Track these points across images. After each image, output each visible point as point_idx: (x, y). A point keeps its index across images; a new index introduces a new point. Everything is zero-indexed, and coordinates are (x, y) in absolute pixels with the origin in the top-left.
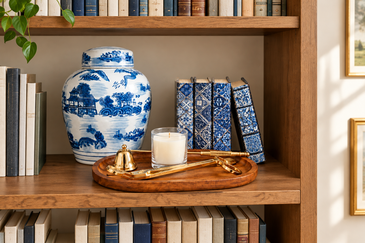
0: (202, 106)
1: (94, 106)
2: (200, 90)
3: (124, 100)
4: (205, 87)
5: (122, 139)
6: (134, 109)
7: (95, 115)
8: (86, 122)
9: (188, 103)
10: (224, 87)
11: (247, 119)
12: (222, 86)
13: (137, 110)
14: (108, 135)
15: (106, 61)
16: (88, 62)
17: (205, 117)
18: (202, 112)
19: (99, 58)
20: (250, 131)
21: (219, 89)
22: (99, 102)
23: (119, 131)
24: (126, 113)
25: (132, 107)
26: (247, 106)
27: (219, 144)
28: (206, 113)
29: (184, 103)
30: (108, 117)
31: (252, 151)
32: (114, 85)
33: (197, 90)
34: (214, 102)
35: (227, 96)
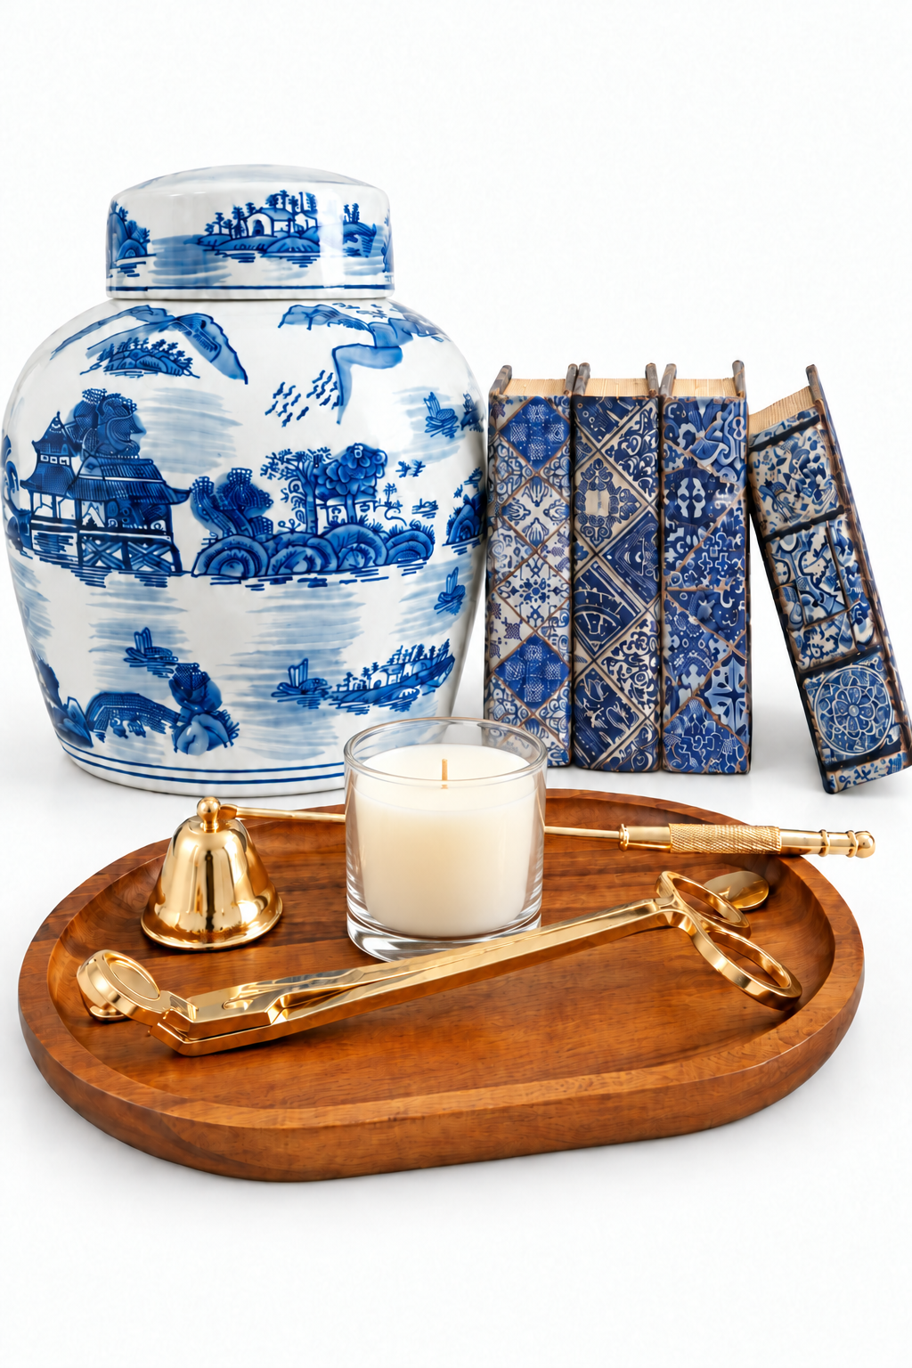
0: (611, 519)
1: (162, 523)
2: (599, 435)
3: (334, 494)
4: (626, 419)
5: (324, 705)
6: (390, 543)
7: (171, 574)
8: (121, 615)
9: (545, 504)
10: (715, 419)
11: (823, 586)
12: (702, 411)
13: (412, 547)
14: (245, 686)
15: (234, 257)
16: (134, 266)
17: (624, 576)
18: (613, 551)
19: (199, 241)
20: (837, 647)
21: (692, 428)
22: (187, 505)
23: (305, 663)
24: (346, 564)
25: (376, 530)
26: (815, 522)
27: (691, 720)
28: (632, 557)
29: (525, 501)
30: (240, 590)
31: (851, 748)
32: (274, 407)
33: (584, 434)
34: (668, 497)
35: (731, 465)
